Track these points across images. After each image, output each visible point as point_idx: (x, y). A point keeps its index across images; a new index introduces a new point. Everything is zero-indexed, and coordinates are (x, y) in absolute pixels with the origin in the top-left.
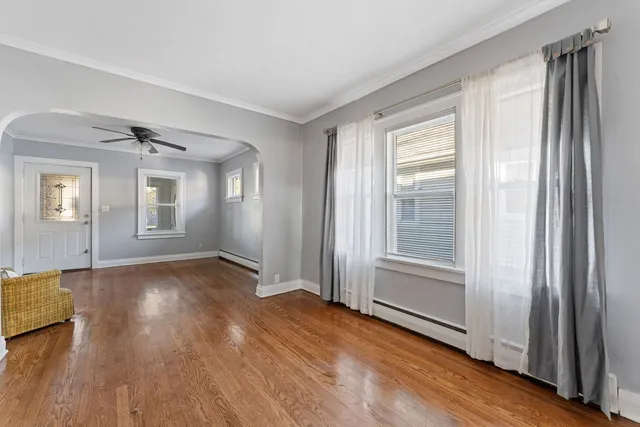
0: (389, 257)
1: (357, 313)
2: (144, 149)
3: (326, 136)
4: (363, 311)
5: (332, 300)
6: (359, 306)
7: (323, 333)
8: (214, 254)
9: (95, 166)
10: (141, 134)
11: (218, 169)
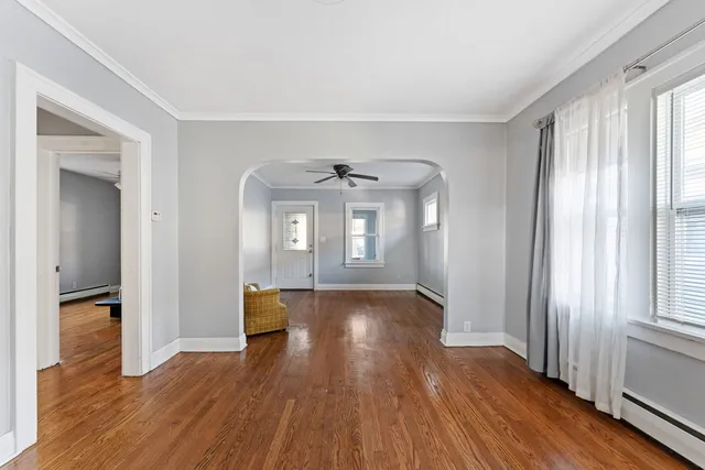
0: (661, 324)
1: (589, 406)
2: (344, 184)
3: (539, 130)
4: (601, 406)
5: (545, 374)
6: (593, 395)
7: (515, 417)
8: (412, 287)
9: (316, 204)
10: (341, 171)
11: (416, 195)
